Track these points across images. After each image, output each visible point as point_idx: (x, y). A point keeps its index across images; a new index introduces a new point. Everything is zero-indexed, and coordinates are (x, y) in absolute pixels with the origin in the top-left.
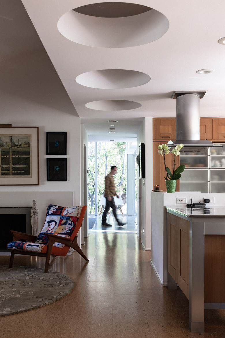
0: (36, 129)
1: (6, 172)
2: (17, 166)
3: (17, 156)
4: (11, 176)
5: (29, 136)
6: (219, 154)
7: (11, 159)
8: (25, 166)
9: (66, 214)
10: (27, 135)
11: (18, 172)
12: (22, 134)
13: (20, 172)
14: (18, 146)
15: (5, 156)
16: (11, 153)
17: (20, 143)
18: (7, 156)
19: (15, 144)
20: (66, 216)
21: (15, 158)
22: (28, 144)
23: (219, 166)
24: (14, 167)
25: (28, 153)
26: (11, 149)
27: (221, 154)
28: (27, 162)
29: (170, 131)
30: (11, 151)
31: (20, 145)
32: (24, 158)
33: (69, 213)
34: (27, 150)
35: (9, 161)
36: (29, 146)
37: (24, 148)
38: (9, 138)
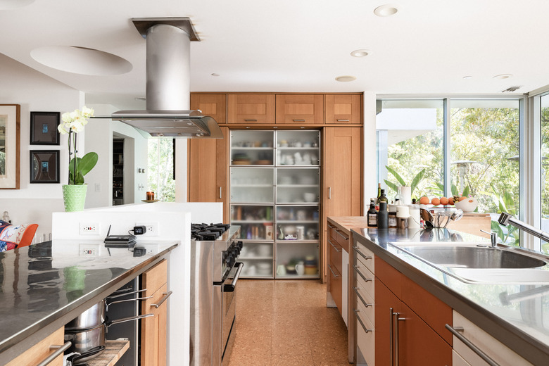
0: (15, 107)
5: (3, 118)
6: (291, 146)
10: (1, 115)
22: (3, 130)
23: (292, 163)
25: (3, 143)
27: (294, 146)
36: (4, 132)
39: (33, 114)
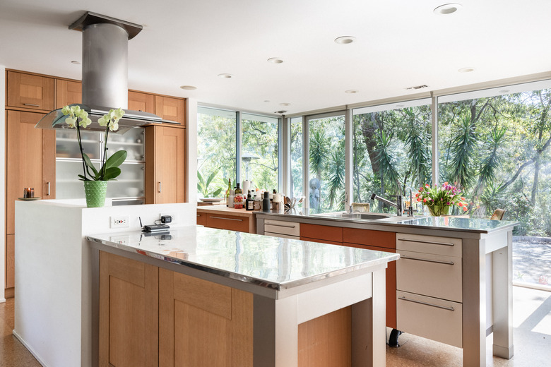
29: (39, 96)
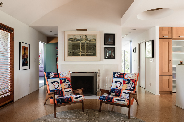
0: (99, 32)
1: (83, 54)
2: (89, 51)
3: (89, 46)
4: (86, 56)
5: (95, 36)
7: (86, 48)
8: (93, 51)
9: (127, 78)
10: (94, 35)
11: (90, 54)
12: (92, 34)
13: (91, 54)
14: (90, 41)
15: (83, 46)
16: (86, 45)
17: (91, 39)
18: (84, 46)
19: (88, 39)
20: (127, 79)
21: (88, 47)
22: (95, 40)
24: (88, 52)
25: (95, 44)
26: (86, 42)
28: (94, 49)
29: (167, 34)
30: (86, 43)
31: (91, 40)
32: (93, 47)
33: (129, 77)
34: (94, 43)
35: (85, 49)
36: (95, 41)
37: (93, 42)
38: (85, 37)
39: (105, 34)
